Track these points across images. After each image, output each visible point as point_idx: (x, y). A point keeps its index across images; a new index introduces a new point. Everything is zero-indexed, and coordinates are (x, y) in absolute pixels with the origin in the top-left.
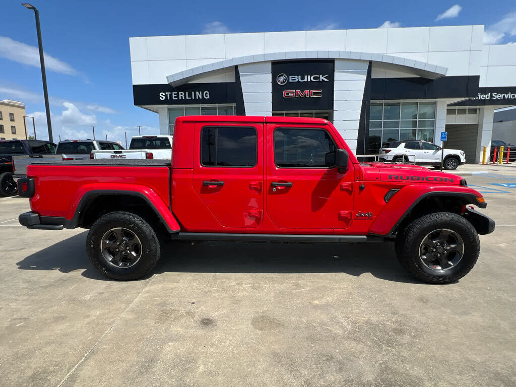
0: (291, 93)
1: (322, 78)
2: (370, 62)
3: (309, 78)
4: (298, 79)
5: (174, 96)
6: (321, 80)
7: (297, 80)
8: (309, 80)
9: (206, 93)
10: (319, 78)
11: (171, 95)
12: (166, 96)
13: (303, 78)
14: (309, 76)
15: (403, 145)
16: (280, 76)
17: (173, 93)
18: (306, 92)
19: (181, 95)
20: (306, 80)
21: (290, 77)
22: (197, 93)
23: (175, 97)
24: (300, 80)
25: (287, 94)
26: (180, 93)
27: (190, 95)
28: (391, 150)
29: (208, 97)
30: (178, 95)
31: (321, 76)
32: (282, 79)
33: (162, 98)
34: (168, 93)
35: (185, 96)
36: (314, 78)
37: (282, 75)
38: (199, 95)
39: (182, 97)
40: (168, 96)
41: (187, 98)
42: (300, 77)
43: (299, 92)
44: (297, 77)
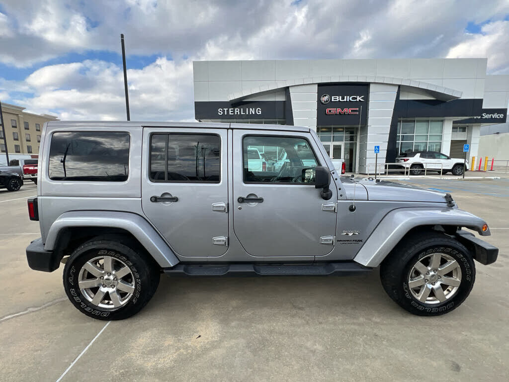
0: (333, 110)
1: (359, 98)
2: (399, 86)
3: (347, 98)
4: (339, 98)
5: (230, 111)
6: (358, 100)
7: (338, 100)
8: (348, 100)
9: (259, 110)
10: (356, 98)
11: (228, 111)
12: (224, 111)
13: (343, 98)
14: (348, 97)
15: (419, 155)
16: (323, 96)
17: (230, 109)
18: (345, 110)
19: (237, 111)
20: (345, 100)
21: (333, 97)
22: (251, 109)
23: (231, 113)
24: (341, 100)
25: (330, 111)
26: (236, 109)
27: (245, 111)
28: (409, 159)
29: (260, 113)
30: (234, 110)
31: (358, 97)
32: (325, 98)
33: (220, 113)
34: (226, 109)
35: (240, 111)
36: (353, 98)
37: (325, 96)
38: (252, 111)
39: (237, 113)
40: (226, 111)
41: (242, 114)
42: (340, 97)
43: (339, 110)
44: (338, 97)
